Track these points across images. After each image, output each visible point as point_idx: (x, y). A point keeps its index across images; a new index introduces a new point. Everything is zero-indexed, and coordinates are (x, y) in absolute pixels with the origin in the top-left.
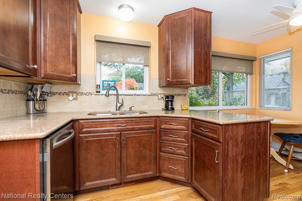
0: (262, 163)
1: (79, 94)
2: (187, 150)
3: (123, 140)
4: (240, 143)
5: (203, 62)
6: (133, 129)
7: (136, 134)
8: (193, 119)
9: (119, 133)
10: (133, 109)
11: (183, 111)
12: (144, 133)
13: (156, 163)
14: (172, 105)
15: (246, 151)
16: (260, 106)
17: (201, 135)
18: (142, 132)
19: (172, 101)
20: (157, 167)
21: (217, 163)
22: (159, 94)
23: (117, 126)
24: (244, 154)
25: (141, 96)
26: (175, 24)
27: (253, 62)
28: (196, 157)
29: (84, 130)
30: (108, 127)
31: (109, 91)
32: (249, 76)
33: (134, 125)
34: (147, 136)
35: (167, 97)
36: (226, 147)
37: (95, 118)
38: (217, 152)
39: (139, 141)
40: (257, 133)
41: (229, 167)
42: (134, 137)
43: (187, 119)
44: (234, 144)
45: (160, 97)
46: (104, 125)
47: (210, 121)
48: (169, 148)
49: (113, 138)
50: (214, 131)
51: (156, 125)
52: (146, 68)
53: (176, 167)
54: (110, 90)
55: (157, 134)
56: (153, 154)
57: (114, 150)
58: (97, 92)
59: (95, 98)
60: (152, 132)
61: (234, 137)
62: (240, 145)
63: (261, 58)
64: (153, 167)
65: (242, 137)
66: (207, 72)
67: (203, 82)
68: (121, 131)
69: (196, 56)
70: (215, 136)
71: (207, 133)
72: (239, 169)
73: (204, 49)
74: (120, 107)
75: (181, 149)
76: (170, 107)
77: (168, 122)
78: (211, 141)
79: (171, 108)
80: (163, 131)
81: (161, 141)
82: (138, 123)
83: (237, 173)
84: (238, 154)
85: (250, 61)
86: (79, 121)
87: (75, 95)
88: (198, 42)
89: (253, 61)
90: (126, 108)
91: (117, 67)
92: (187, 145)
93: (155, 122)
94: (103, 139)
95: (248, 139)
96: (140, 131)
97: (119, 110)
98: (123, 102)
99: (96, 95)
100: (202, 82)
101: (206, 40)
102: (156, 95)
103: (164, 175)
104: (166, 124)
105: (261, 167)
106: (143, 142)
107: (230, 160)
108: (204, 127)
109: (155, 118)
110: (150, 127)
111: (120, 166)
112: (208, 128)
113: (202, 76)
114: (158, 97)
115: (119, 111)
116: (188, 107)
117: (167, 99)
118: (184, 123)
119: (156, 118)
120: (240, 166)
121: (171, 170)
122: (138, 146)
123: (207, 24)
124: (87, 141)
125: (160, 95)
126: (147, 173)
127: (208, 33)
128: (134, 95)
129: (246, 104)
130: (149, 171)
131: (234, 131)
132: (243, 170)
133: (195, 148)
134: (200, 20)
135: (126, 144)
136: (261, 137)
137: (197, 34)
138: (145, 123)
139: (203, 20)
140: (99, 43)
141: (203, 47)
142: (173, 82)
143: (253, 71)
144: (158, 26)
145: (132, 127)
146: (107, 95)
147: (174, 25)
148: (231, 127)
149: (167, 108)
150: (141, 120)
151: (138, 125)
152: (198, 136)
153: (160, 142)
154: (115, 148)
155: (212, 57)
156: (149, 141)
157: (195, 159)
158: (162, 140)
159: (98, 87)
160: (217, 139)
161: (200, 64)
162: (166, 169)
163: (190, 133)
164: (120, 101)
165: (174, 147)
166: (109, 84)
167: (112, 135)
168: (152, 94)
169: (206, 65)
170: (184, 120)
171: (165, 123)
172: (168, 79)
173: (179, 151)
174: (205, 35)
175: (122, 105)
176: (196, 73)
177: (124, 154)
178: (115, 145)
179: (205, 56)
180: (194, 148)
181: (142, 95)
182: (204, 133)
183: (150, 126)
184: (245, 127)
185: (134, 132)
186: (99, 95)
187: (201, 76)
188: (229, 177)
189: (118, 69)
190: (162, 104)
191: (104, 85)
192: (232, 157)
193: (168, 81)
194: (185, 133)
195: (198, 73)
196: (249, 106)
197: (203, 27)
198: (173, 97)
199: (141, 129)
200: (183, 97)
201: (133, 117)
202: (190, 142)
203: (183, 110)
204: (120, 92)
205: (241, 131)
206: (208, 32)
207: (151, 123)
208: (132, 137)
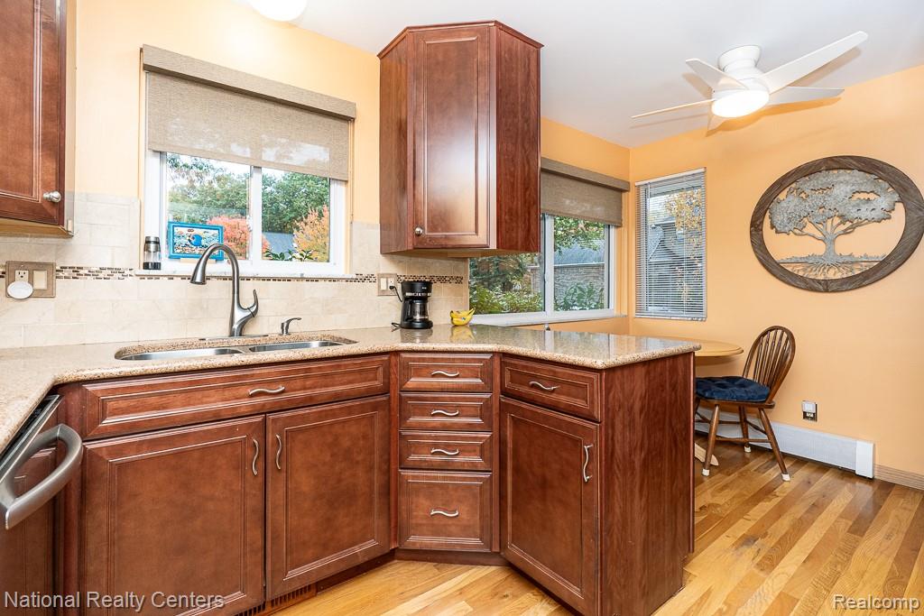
0: (680, 464)
1: (61, 274)
2: (487, 454)
3: (273, 445)
4: (637, 416)
5: (519, 186)
6: (308, 402)
7: (321, 416)
8: (505, 355)
9: (260, 419)
10: (292, 326)
11: (456, 330)
12: (350, 410)
13: (389, 509)
14: (424, 312)
15: (649, 436)
16: (639, 310)
17: (532, 402)
18: (341, 409)
19: (424, 300)
20: (389, 520)
21: (588, 480)
22: (382, 276)
23: (252, 396)
24: (646, 446)
25: (321, 283)
26: (440, 58)
27: (624, 195)
28: (516, 470)
29: (109, 421)
30: (215, 402)
31: (208, 265)
32: (613, 230)
33: (315, 387)
34: (357, 420)
35: (409, 286)
36: (610, 431)
37: (159, 371)
38: (588, 449)
39: (330, 439)
40: (670, 386)
41: (616, 487)
42: (315, 427)
43: (488, 357)
44: (626, 423)
45: (384, 287)
46: (198, 395)
47: (563, 361)
48: (433, 451)
49: (232, 443)
50: (578, 389)
51: (389, 382)
52: (339, 186)
53: (455, 512)
54: (209, 260)
55: (390, 410)
56: (377, 478)
57: (237, 486)
58: (146, 266)
59: (140, 290)
60: (375, 407)
61: (626, 403)
62: (639, 420)
63: (639, 186)
64: (378, 522)
65: (643, 398)
66: (529, 213)
67: (520, 243)
68: (265, 413)
69: (502, 166)
70: (580, 403)
71: (554, 396)
72: (637, 490)
73: (523, 147)
74: (243, 324)
75: (470, 452)
76: (418, 317)
77: (428, 367)
78: (568, 418)
79: (422, 321)
80: (411, 398)
81: (403, 433)
82: (327, 378)
83: (632, 501)
84: (635, 449)
85: (617, 190)
87: (40, 276)
88: (506, 125)
89: (621, 191)
90: (267, 326)
91: (187, 173)
92: (488, 435)
93: (384, 372)
94: (193, 450)
95: (654, 404)
96: (335, 406)
97: (240, 335)
98: (256, 302)
99: (142, 277)
100: (517, 242)
101: (527, 121)
102: (372, 279)
103: (414, 544)
104: (419, 376)
105: (679, 475)
106: (346, 443)
107: (618, 466)
108: (542, 378)
109: (385, 358)
110: (369, 389)
111: (260, 543)
112: (555, 382)
113: (518, 227)
114: (379, 287)
115: (242, 340)
116: (469, 317)
117: (408, 294)
118: (479, 370)
119: (389, 359)
120: (637, 480)
121: (436, 522)
122: (328, 458)
123: (529, 75)
124: (121, 466)
125: (383, 281)
126: (357, 549)
127: (533, 103)
128: (298, 279)
129: (606, 305)
130: (364, 540)
131: (626, 385)
132: (645, 492)
133: (515, 443)
134: (511, 59)
135: (284, 458)
136: (678, 394)
137: (504, 99)
138: (351, 378)
139: (519, 62)
140: (158, 79)
141: (519, 140)
142: (431, 239)
143: (623, 218)
144: (378, 56)
145: (309, 392)
146: (198, 279)
147: (438, 63)
148: (619, 373)
149: (408, 323)
150: (339, 366)
151: (326, 386)
152: (525, 405)
153: (400, 434)
154: (244, 477)
155: (543, 175)
156: (365, 437)
157: (513, 476)
158: (410, 428)
159: (152, 246)
160: (587, 413)
161: (513, 191)
162: (420, 522)
163: (498, 397)
164: (247, 301)
165: (447, 447)
166: (199, 238)
167: (231, 431)
168: (359, 277)
169: (528, 193)
170: (480, 360)
171: (419, 372)
172: (418, 230)
173: (460, 459)
174: (526, 107)
175: (254, 315)
176: (503, 216)
177: (277, 495)
178: (240, 465)
179: (524, 167)
180: (510, 445)
181: (325, 279)
182: (544, 395)
183: (368, 384)
184: (648, 373)
185: (314, 409)
186: (158, 277)
187: (514, 224)
188: (616, 519)
189: (192, 181)
190: (393, 310)
191: (176, 240)
192: (621, 458)
193: (419, 235)
194: (480, 400)
195: (507, 217)
196: (613, 310)
197: (519, 81)
198: (428, 286)
199: (337, 398)
200: (452, 285)
201: (311, 357)
202: (496, 425)
203: (456, 326)
204: (245, 268)
205: (639, 384)
206: (532, 98)
207: (372, 376)
208: (307, 429)
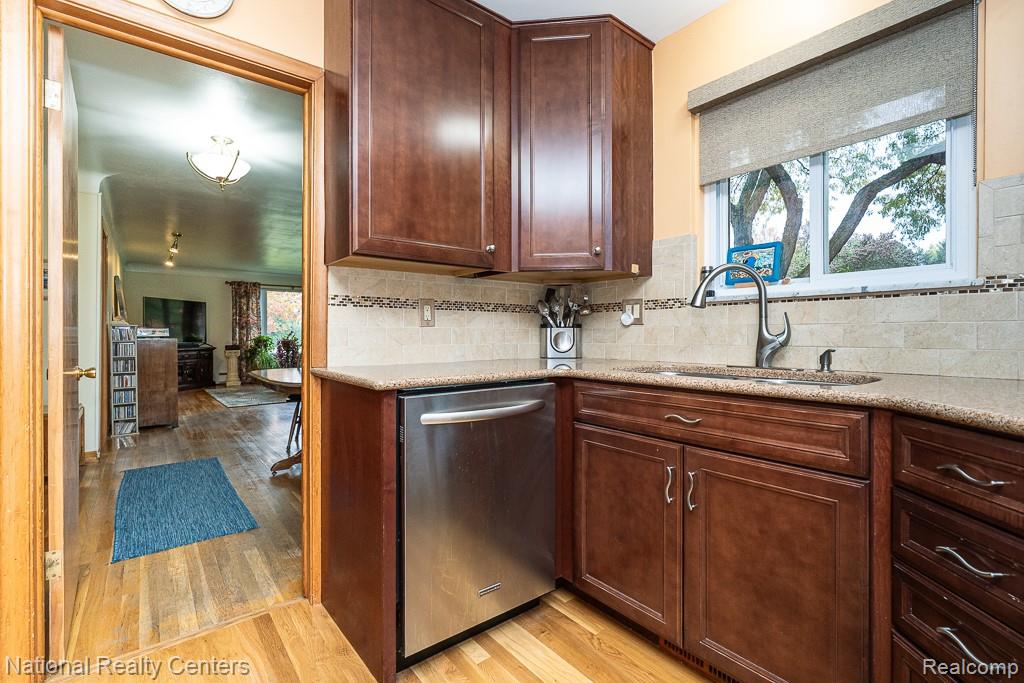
1: (646, 306)
6: (730, 447)
7: (747, 471)
23: (667, 419)
30: (642, 417)
42: (737, 482)
46: (632, 407)
49: (655, 461)
68: (683, 443)
82: (754, 423)
86: (572, 384)
87: (637, 307)
94: (628, 455)
96: (766, 465)
98: (787, 329)
109: (856, 416)
110: (821, 458)
122: (756, 532)
124: (590, 448)
128: (862, 295)
145: (730, 435)
146: (698, 303)
166: (752, 260)
168: (994, 283)
175: (786, 343)
183: (821, 451)
185: (735, 459)
208: (728, 480)
